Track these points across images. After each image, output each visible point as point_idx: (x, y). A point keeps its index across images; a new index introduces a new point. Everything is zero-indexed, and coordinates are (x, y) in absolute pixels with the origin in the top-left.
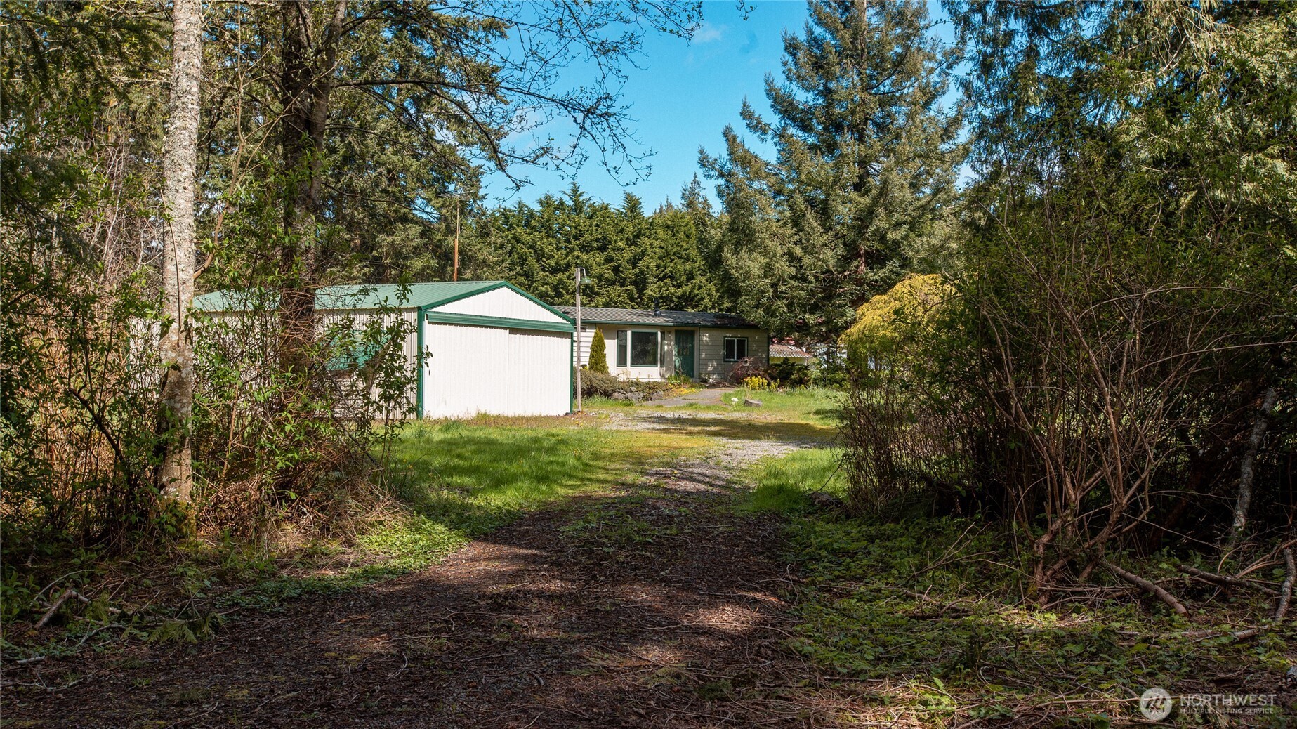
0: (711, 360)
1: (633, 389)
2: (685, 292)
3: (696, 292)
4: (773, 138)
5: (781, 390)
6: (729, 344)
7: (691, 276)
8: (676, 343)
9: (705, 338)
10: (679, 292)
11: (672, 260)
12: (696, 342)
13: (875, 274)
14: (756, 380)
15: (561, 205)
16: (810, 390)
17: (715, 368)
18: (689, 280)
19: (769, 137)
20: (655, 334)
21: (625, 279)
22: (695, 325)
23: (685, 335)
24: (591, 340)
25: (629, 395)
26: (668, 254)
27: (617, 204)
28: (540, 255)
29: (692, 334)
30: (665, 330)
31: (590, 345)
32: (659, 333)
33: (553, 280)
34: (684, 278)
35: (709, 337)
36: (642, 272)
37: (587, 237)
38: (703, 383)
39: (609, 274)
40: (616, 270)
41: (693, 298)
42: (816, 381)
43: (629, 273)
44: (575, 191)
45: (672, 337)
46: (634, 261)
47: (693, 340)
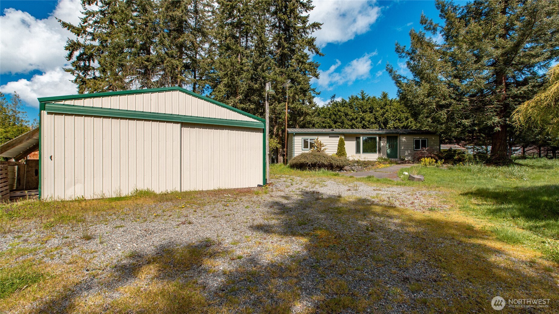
0: (407, 150)
1: (355, 164)
2: (404, 125)
3: (409, 124)
4: (441, 33)
5: (445, 166)
6: (417, 142)
7: (407, 119)
8: (387, 142)
9: (404, 139)
10: (402, 125)
11: (399, 113)
12: (398, 142)
13: (519, 90)
14: (428, 160)
15: (357, 98)
16: (467, 166)
17: (409, 154)
18: (406, 120)
19: (438, 32)
20: (375, 139)
21: (379, 121)
22: (397, 133)
23: (392, 138)
24: (338, 141)
25: (353, 168)
26: (397, 111)
27: (379, 96)
28: (346, 115)
29: (396, 138)
30: (381, 136)
31: (338, 144)
32: (378, 138)
33: (350, 123)
34: (404, 119)
35: (406, 139)
36: (386, 119)
37: (365, 107)
38: (403, 161)
39: (373, 120)
40: (376, 119)
41: (408, 127)
42: (470, 160)
43: (381, 119)
44: (362, 93)
45: (385, 139)
46: (383, 115)
47: (396, 141)
